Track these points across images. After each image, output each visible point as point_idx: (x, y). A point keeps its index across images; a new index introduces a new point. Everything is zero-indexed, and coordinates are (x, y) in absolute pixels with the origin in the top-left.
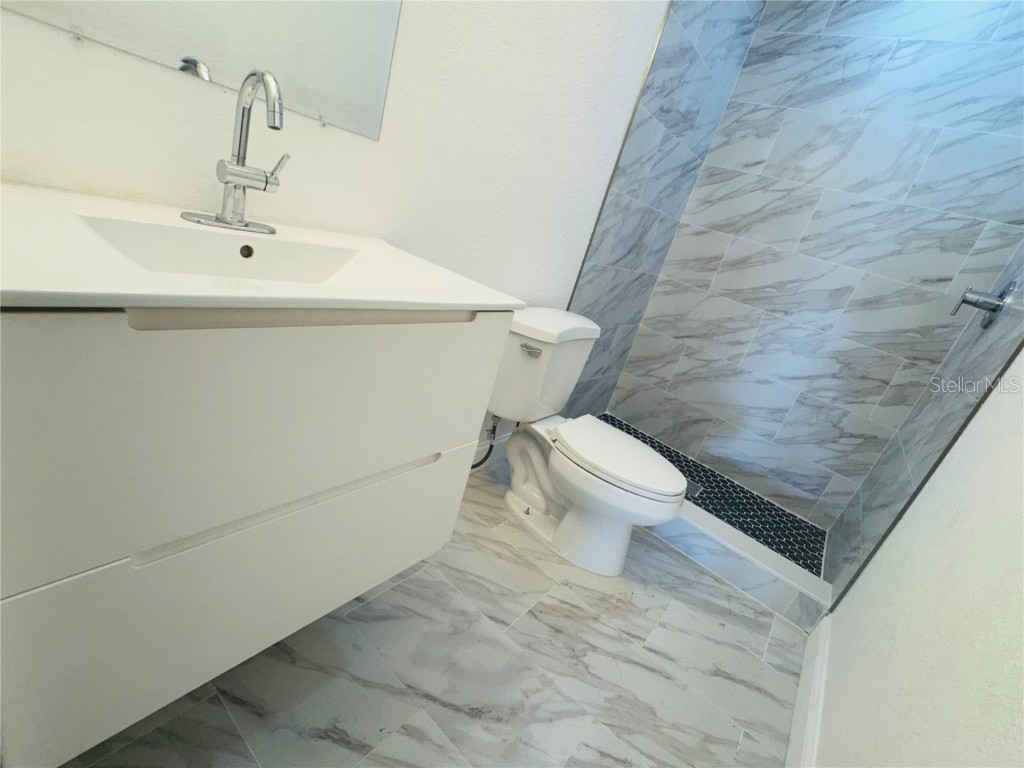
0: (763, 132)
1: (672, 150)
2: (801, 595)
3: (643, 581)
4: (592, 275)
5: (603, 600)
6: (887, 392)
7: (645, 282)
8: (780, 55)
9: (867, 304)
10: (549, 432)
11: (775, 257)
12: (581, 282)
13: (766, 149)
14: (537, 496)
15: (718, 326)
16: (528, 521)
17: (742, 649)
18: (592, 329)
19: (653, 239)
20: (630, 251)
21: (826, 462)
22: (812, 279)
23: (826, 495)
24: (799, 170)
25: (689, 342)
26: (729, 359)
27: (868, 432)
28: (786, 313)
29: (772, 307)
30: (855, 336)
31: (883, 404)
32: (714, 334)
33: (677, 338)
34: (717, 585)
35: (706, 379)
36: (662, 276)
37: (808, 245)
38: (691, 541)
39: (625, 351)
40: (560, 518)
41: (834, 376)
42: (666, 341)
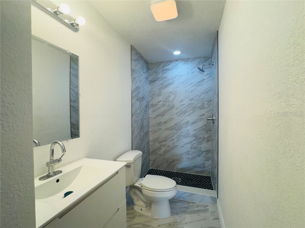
0: (159, 95)
1: (142, 105)
2: (211, 197)
3: (177, 214)
4: (134, 139)
5: (170, 225)
6: (206, 140)
7: (147, 133)
8: (156, 81)
9: (193, 123)
10: (139, 185)
11: (172, 119)
12: (133, 141)
13: (161, 98)
14: (142, 203)
15: (167, 137)
16: (142, 212)
17: (205, 219)
18: (140, 153)
19: (145, 124)
20: (141, 129)
21: (202, 160)
22: (182, 121)
23: (206, 167)
24: (169, 101)
25: (163, 143)
26: (173, 144)
27: (207, 150)
28: (179, 130)
29: (176, 129)
30: (195, 130)
31: (206, 142)
32: (167, 139)
33: (160, 143)
34: (193, 204)
35: (170, 150)
36: (150, 130)
37: (177, 115)
38: (183, 196)
39: (149, 151)
40: (150, 207)
41: (195, 140)
42: (157, 145)
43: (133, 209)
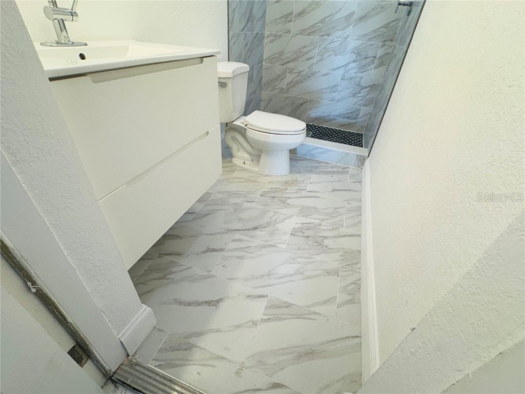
3: (299, 172)
4: (233, 40)
6: (377, 61)
7: (259, 38)
9: (362, 19)
10: (243, 123)
11: (317, 5)
14: (246, 155)
15: (300, 52)
16: (245, 166)
18: (245, 67)
19: (257, 12)
20: (248, 21)
21: (358, 103)
22: (336, 13)
23: (361, 117)
25: (290, 65)
26: (309, 68)
27: (371, 83)
28: (328, 35)
29: (321, 34)
30: (359, 38)
31: (375, 68)
32: (299, 57)
33: (283, 65)
34: (327, 165)
35: (301, 82)
36: (267, 33)
39: (260, 80)
40: (258, 161)
41: (354, 61)
42: (278, 69)
43: (231, 161)
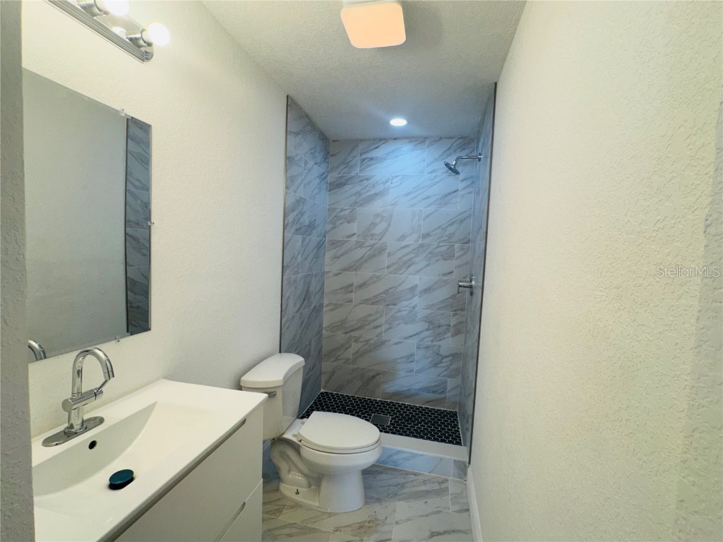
0: (350, 220)
1: (308, 244)
2: (455, 461)
3: (379, 500)
4: (287, 325)
5: (361, 527)
6: (452, 330)
7: (318, 310)
8: (344, 185)
9: (426, 291)
10: (295, 436)
11: (379, 278)
12: (283, 332)
13: (354, 228)
14: (299, 478)
15: (365, 321)
16: (298, 498)
17: (439, 512)
18: (300, 361)
19: (314, 287)
20: (304, 300)
21: (443, 374)
22: (401, 284)
23: (450, 391)
24: (373, 235)
25: (353, 334)
26: (377, 336)
28: (394, 305)
29: (386, 303)
30: (428, 307)
31: (453, 336)
32: (364, 326)
33: (346, 333)
34: (416, 478)
35: (370, 351)
36: (326, 302)
37: (391, 269)
38: (395, 458)
39: (320, 351)
41: (428, 330)
42: (340, 337)
43: (278, 490)
